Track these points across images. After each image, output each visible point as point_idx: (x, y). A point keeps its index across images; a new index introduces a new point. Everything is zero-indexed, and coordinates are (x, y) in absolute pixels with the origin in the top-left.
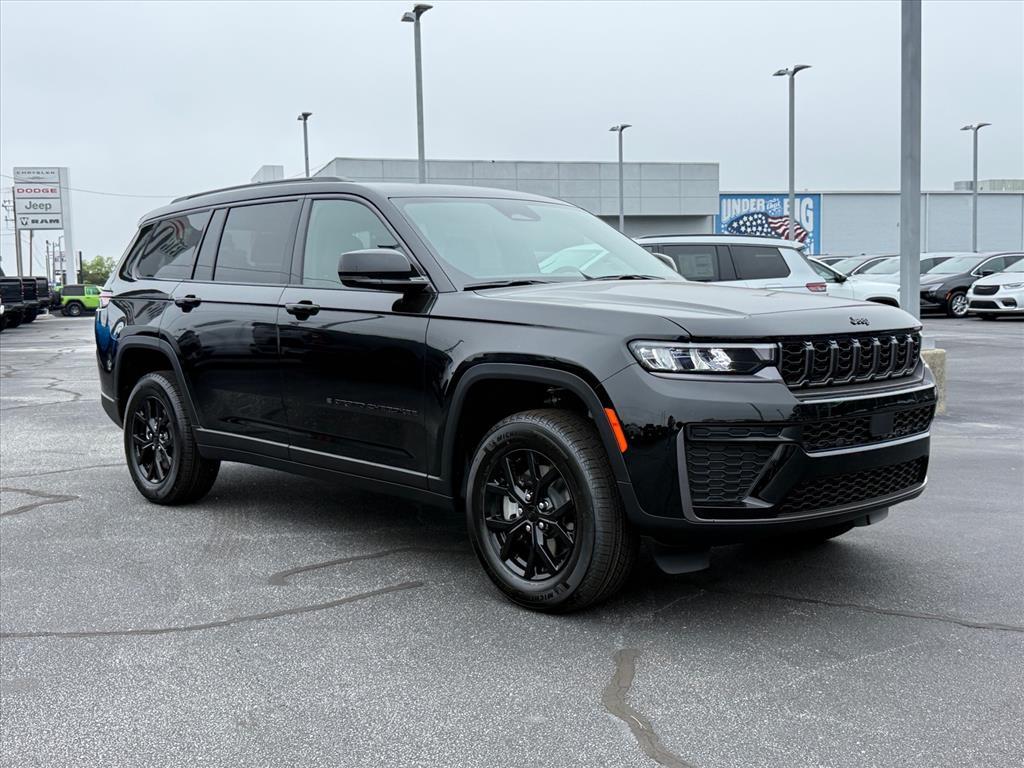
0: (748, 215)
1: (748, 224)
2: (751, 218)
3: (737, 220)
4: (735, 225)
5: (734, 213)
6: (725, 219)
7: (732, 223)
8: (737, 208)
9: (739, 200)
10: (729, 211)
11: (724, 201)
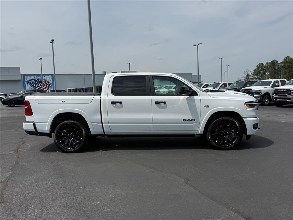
0: (33, 80)
4: (29, 82)
8: (30, 78)
9: (30, 76)
10: (27, 79)
11: (26, 76)
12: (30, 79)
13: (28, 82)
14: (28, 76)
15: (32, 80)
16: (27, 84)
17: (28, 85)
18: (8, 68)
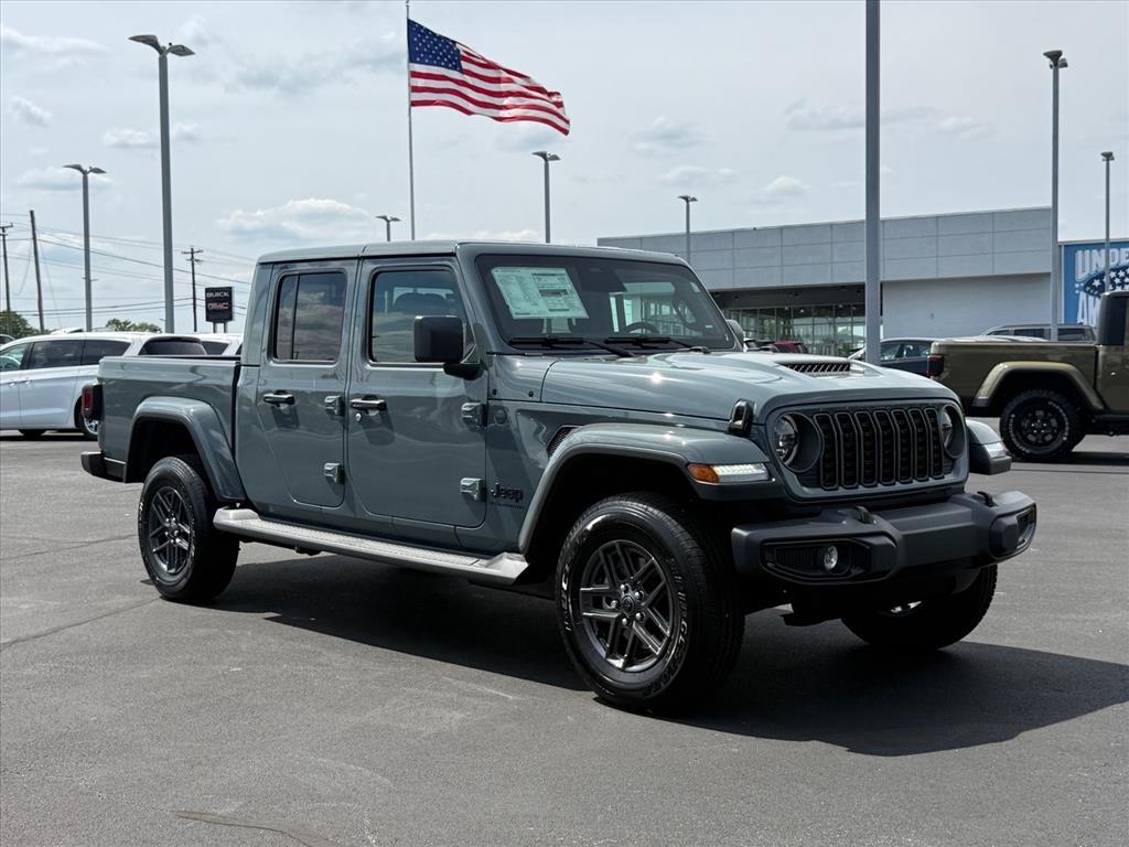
0: (1117, 270)
1: (1117, 281)
2: (1122, 274)
3: (1100, 276)
4: (1097, 283)
5: (1094, 269)
6: (1081, 275)
7: (1092, 280)
8: (1098, 261)
9: (1103, 251)
10: (1087, 265)
11: (1080, 252)
12: (1102, 266)
13: (1089, 283)
14: (1094, 251)
15: (1113, 274)
16: (1083, 295)
17: (1091, 298)
18: (993, 213)
